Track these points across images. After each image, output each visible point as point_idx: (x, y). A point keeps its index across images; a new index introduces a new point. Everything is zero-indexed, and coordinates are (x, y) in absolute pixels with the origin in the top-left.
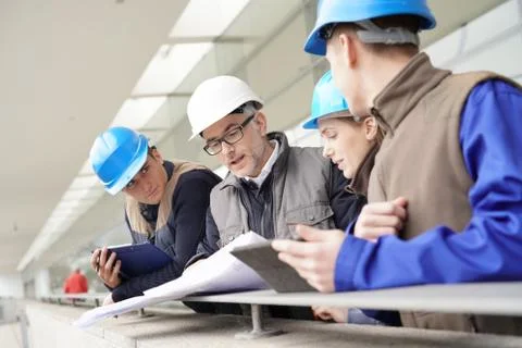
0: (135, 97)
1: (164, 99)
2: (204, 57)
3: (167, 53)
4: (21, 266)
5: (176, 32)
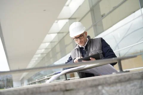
0: (49, 34)
1: (56, 34)
2: (67, 23)
3: (57, 22)
4: (20, 79)
5: (59, 17)
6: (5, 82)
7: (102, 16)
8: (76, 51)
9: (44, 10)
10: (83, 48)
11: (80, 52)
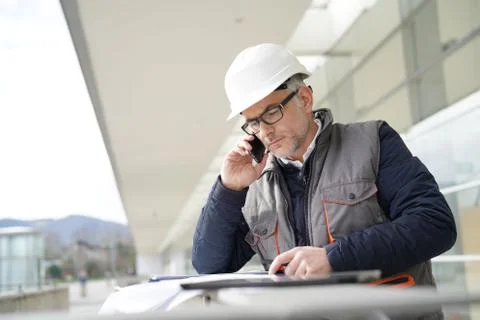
6: (114, 256)
7: (445, 48)
8: (261, 185)
9: (239, 21)
10: (296, 170)
11: (281, 188)
